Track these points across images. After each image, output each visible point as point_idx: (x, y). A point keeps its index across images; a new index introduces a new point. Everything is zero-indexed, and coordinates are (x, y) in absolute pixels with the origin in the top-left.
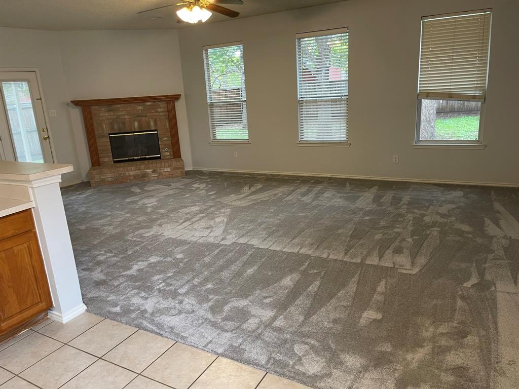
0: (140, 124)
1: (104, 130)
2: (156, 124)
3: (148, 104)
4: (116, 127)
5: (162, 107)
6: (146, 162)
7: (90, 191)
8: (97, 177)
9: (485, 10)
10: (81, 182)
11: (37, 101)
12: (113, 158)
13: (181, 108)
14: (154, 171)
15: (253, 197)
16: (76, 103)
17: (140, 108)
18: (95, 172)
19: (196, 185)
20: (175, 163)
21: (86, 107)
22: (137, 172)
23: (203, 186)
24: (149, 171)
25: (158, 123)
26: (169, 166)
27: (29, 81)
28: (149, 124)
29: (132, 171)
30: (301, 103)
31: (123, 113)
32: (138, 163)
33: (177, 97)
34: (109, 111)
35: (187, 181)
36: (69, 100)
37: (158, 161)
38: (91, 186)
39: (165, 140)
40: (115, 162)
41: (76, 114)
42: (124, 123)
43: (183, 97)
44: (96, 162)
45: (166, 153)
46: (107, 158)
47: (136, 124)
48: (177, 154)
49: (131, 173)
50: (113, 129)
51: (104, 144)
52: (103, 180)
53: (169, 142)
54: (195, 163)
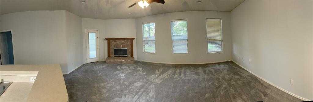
0: (122, 46)
1: (113, 47)
2: (127, 46)
3: (126, 40)
4: (116, 46)
5: (130, 41)
6: (123, 57)
7: (105, 65)
8: (108, 61)
9: (220, 19)
10: (104, 60)
11: (97, 38)
12: (114, 55)
13: (135, 42)
14: (125, 61)
15: (161, 77)
16: (106, 39)
17: (123, 41)
18: (108, 59)
19: (138, 68)
20: (131, 59)
21: (109, 40)
22: (120, 61)
23: (141, 69)
24: (124, 61)
25: (128, 46)
26: (130, 60)
27: (96, 33)
28: (125, 46)
29: (118, 60)
30: (173, 41)
31: (118, 42)
32: (121, 57)
33: (134, 39)
34: (114, 42)
35: (135, 66)
36: (105, 38)
37: (126, 57)
38: (106, 63)
39: (129, 51)
40: (114, 56)
41: (106, 42)
42: (118, 46)
43: (135, 39)
44: (109, 56)
45: (129, 55)
46: (112, 55)
47: (121, 46)
48: (132, 55)
49: (118, 61)
50: (115, 47)
51: (112, 51)
52: (110, 62)
53: (130, 52)
54: (138, 58)
